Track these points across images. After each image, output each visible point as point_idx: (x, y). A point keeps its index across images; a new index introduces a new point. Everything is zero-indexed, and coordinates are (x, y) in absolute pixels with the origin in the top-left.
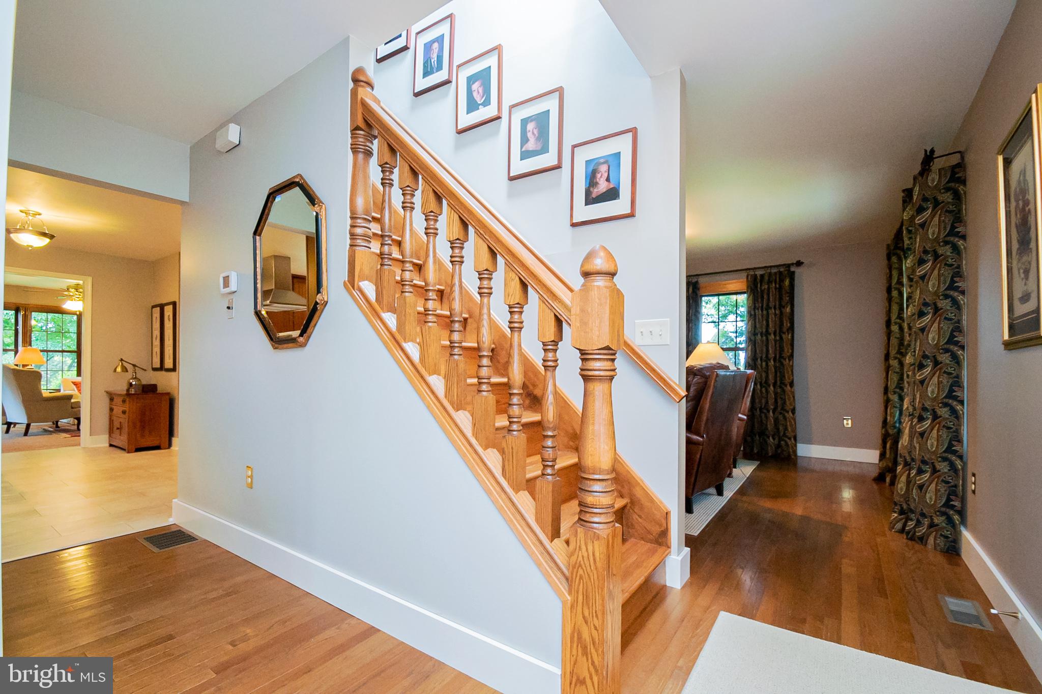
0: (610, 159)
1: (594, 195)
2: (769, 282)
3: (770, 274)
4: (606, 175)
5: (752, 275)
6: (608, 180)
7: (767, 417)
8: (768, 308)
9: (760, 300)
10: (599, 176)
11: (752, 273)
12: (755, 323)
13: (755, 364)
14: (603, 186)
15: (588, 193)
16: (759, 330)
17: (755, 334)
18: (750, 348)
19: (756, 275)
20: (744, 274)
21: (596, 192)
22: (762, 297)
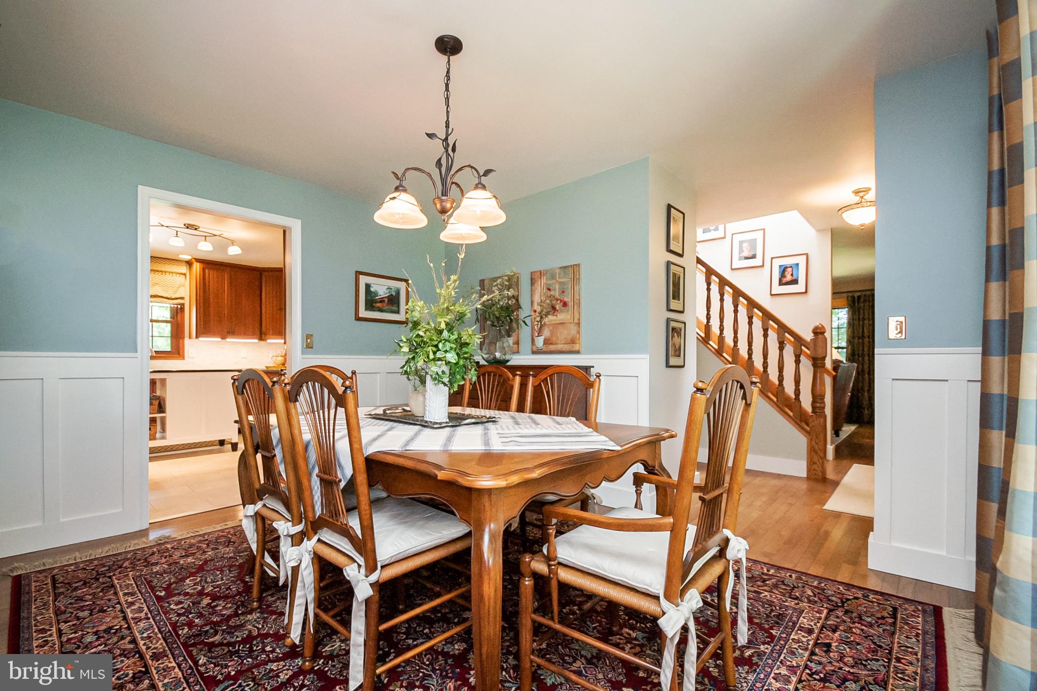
0: (793, 266)
1: (784, 282)
2: (865, 301)
3: (865, 295)
4: (791, 273)
5: (850, 296)
6: (792, 275)
7: (863, 395)
8: (864, 319)
9: (857, 313)
10: (787, 273)
11: (850, 294)
12: (854, 329)
13: (854, 358)
14: (789, 278)
15: (780, 280)
16: (856, 335)
17: (854, 337)
18: (850, 347)
19: (853, 297)
20: (845, 295)
21: (784, 280)
22: (859, 312)
